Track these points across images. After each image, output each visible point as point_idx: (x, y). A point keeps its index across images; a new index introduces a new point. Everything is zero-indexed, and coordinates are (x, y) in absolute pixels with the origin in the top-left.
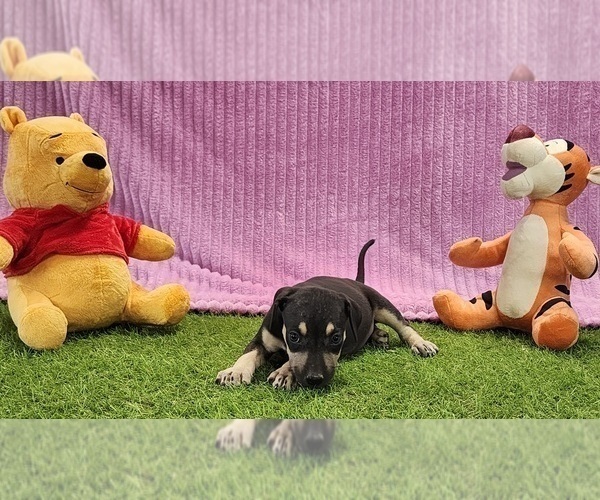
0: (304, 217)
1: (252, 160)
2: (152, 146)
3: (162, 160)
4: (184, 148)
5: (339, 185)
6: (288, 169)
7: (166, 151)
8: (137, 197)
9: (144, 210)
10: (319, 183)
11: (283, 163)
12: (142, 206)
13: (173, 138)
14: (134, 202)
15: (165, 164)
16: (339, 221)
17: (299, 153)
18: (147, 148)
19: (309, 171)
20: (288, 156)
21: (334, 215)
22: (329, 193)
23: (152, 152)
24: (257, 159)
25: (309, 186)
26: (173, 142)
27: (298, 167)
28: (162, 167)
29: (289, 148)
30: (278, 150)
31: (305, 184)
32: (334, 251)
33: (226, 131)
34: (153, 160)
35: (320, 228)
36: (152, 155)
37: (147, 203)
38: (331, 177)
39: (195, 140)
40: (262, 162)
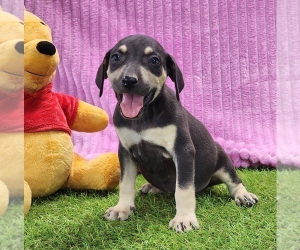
0: (220, 79)
1: (170, 32)
2: (81, 25)
3: (90, 37)
4: (110, 26)
5: (249, 49)
6: (203, 38)
7: (94, 29)
8: (70, 71)
9: (76, 82)
10: (231, 48)
11: (198, 32)
12: (75, 79)
13: (100, 17)
14: (68, 76)
15: (93, 41)
16: (252, 81)
17: (212, 24)
18: (77, 28)
19: (221, 38)
20: (202, 26)
21: (247, 76)
22: (241, 56)
23: (81, 31)
24: (174, 31)
25: (222, 52)
26: (99, 21)
27: (211, 35)
28: (91, 43)
29: (202, 19)
30: (193, 22)
31: (219, 50)
32: (249, 109)
33: (145, 8)
34: (82, 37)
35: (235, 88)
36: (82, 33)
37: (79, 75)
38: (241, 42)
39: (118, 18)
40: (179, 33)
